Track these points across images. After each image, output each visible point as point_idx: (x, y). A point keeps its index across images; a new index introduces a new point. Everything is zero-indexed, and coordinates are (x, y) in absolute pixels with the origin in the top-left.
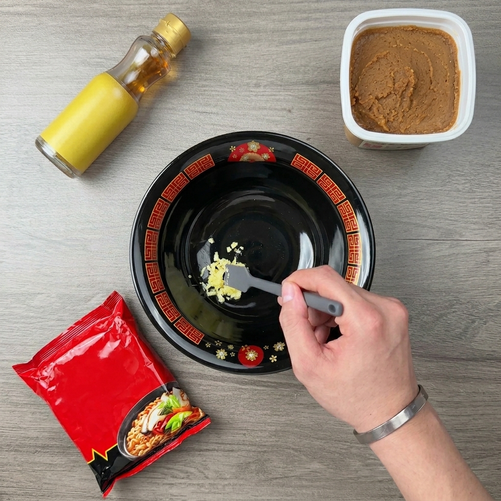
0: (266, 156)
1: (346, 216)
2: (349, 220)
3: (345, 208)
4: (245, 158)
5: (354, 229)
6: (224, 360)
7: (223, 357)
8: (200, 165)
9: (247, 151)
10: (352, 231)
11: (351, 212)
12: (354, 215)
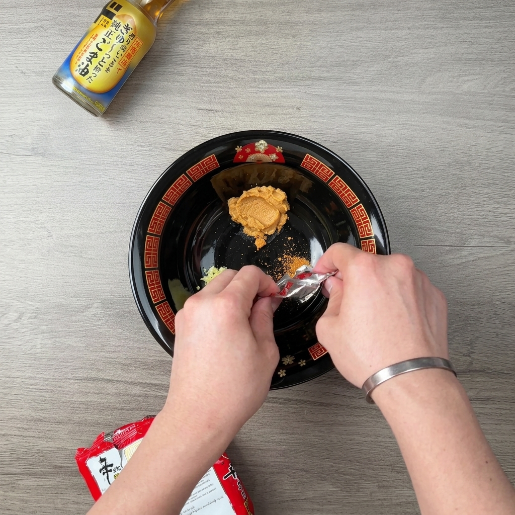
0: (274, 157)
1: (360, 221)
2: (363, 225)
3: (359, 212)
4: (252, 158)
5: (368, 235)
8: (204, 166)
9: (254, 151)
10: (366, 236)
11: (365, 216)
12: (369, 219)
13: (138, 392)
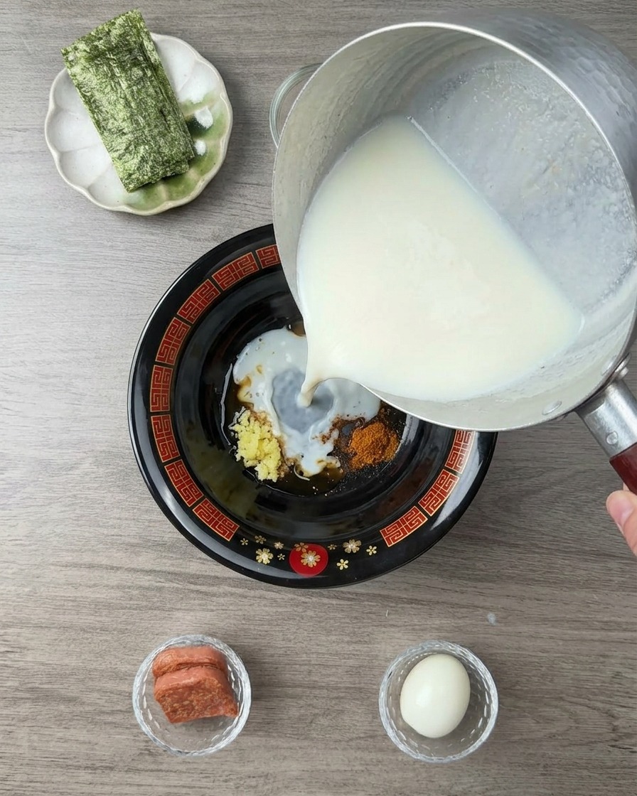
6: (268, 564)
7: (266, 561)
13: (147, 584)
